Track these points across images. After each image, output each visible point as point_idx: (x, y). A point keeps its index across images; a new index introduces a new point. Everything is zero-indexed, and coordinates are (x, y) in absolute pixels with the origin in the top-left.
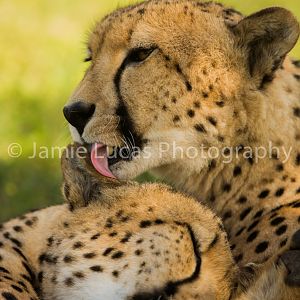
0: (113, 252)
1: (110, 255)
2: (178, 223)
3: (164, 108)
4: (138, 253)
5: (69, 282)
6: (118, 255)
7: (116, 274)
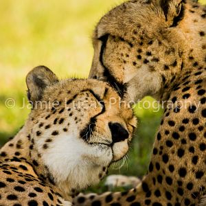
0: (58, 121)
1: (58, 123)
2: (83, 91)
3: (125, 62)
4: (71, 115)
5: (45, 147)
6: (62, 121)
7: (65, 130)
